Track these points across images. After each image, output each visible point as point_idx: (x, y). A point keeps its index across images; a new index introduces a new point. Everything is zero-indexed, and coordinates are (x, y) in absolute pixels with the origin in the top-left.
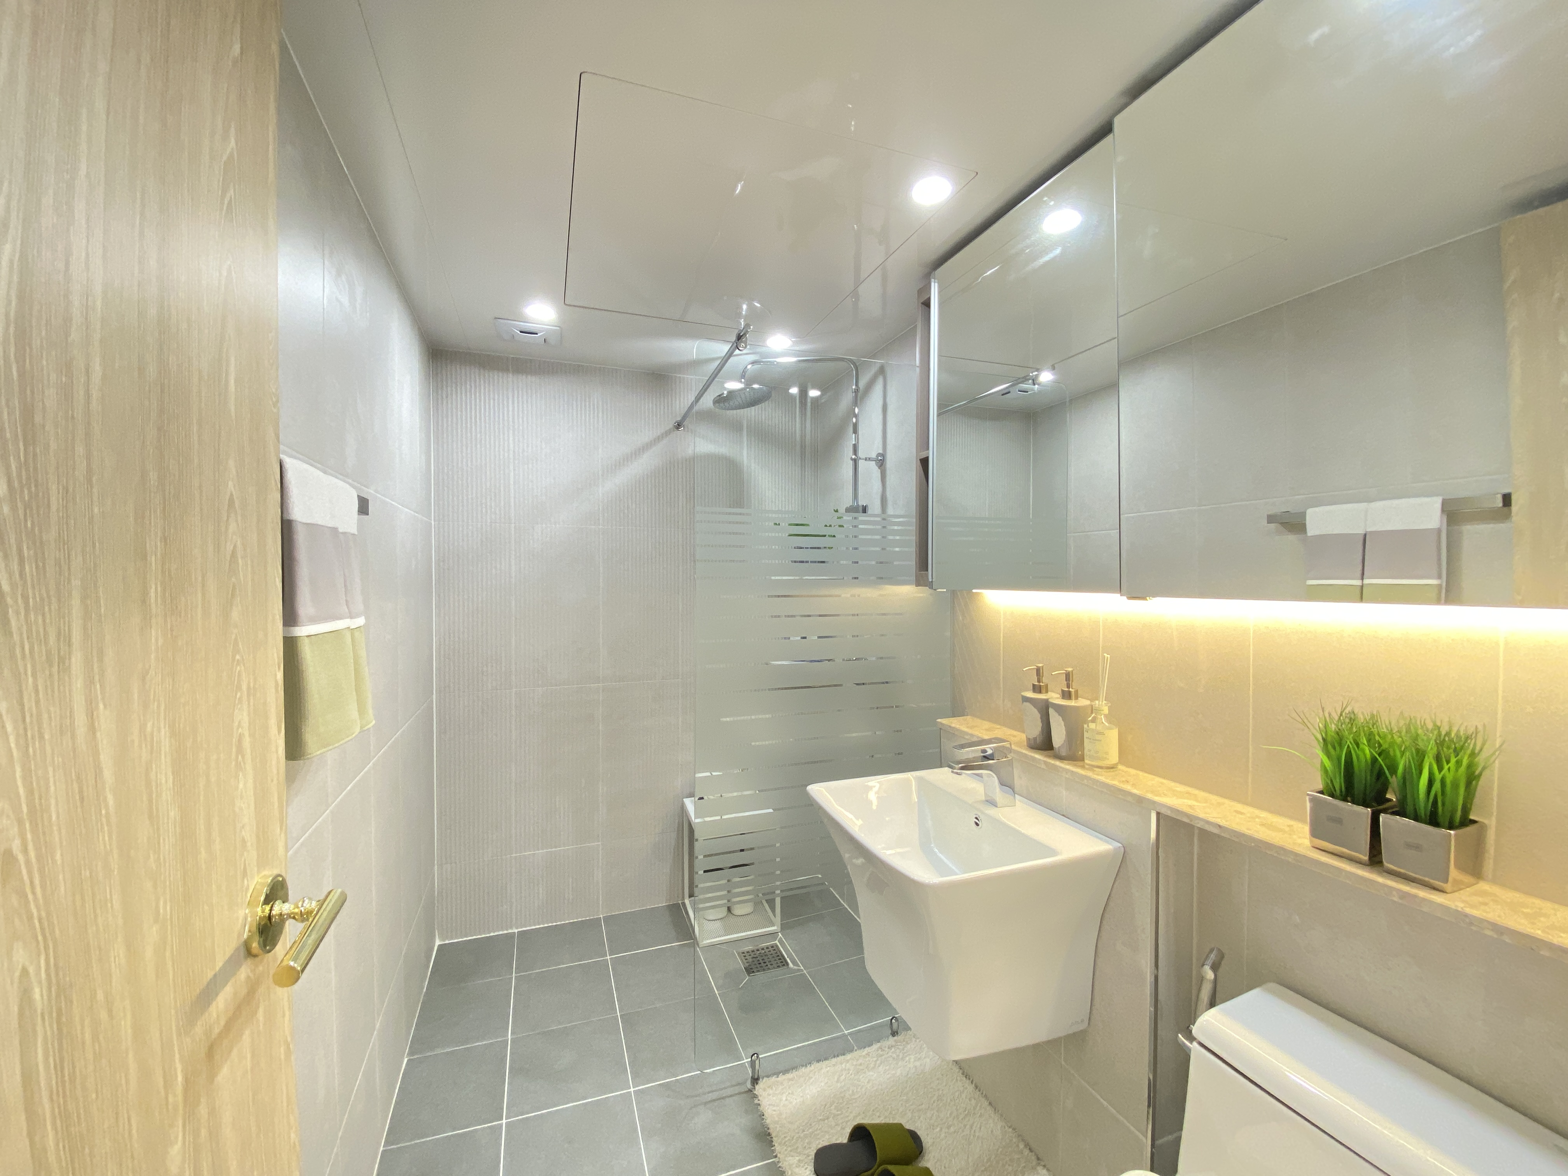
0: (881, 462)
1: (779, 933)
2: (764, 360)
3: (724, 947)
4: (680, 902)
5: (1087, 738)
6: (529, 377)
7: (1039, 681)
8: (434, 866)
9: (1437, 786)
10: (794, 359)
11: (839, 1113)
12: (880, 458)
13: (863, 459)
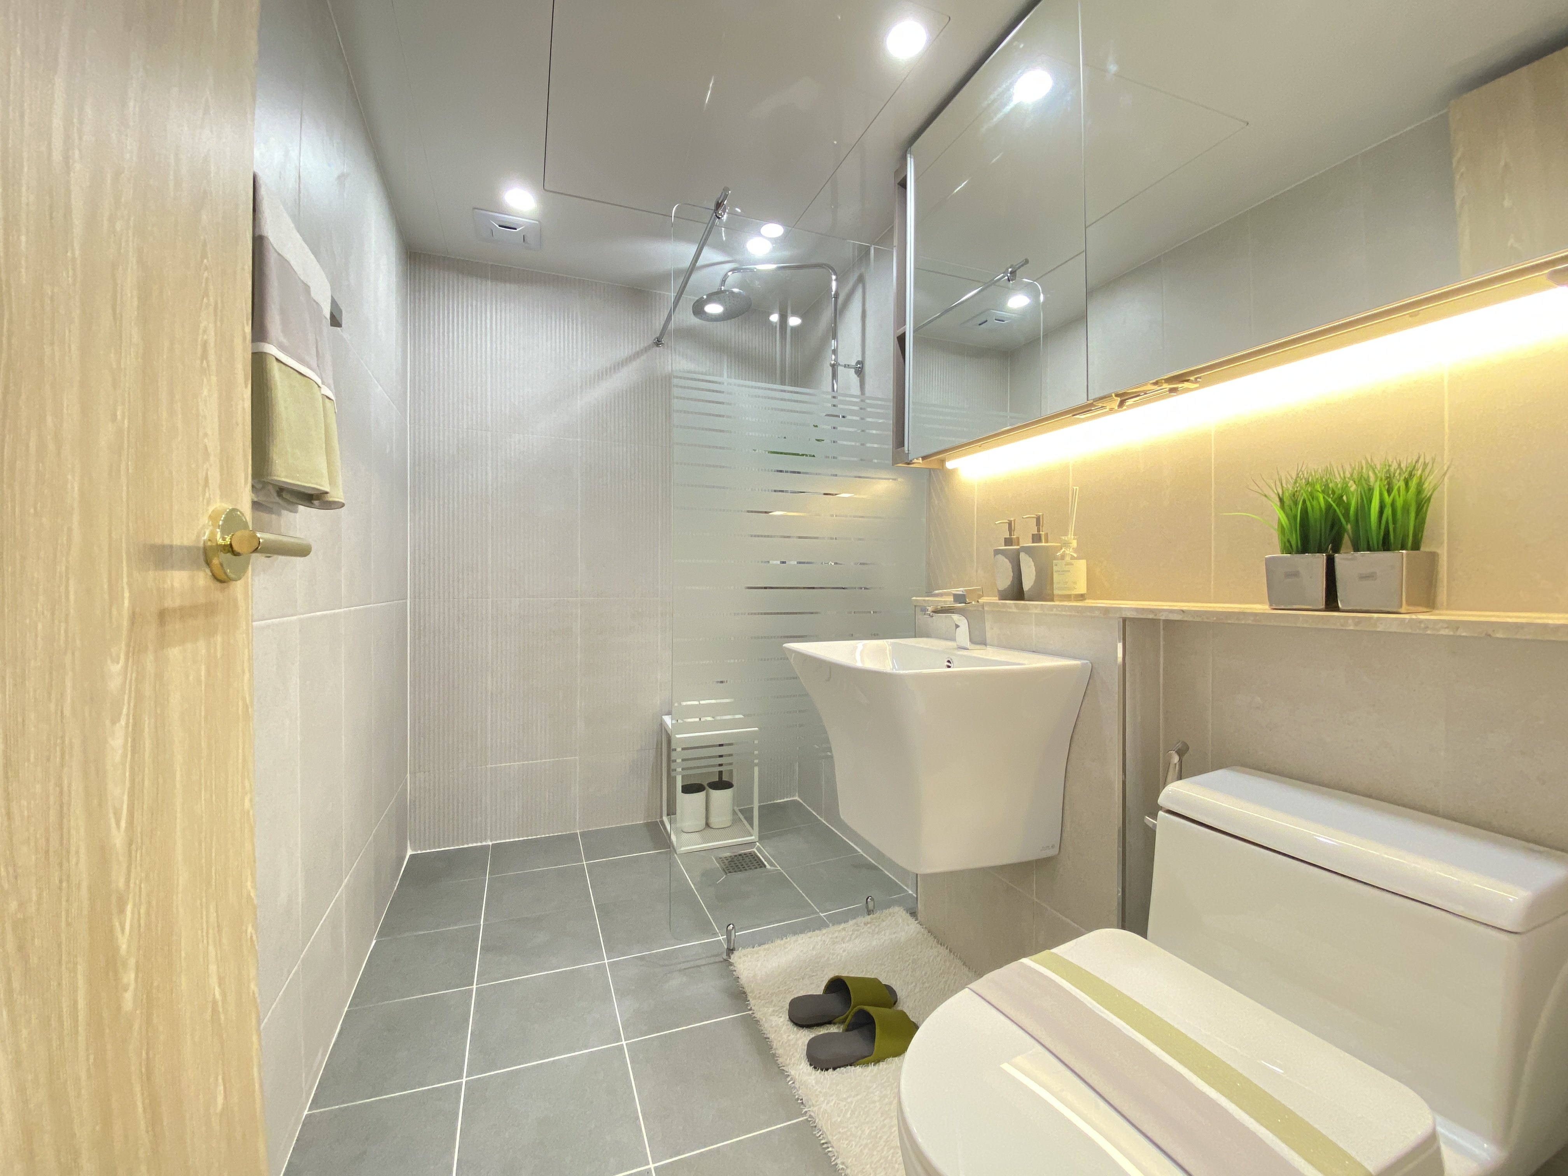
0: (860, 370)
1: (757, 843)
2: (744, 267)
3: (702, 853)
4: (658, 820)
5: (1056, 571)
6: (508, 285)
7: (1010, 535)
8: (407, 773)
9: (1388, 511)
10: (773, 267)
11: (814, 974)
12: (859, 366)
13: (842, 366)
